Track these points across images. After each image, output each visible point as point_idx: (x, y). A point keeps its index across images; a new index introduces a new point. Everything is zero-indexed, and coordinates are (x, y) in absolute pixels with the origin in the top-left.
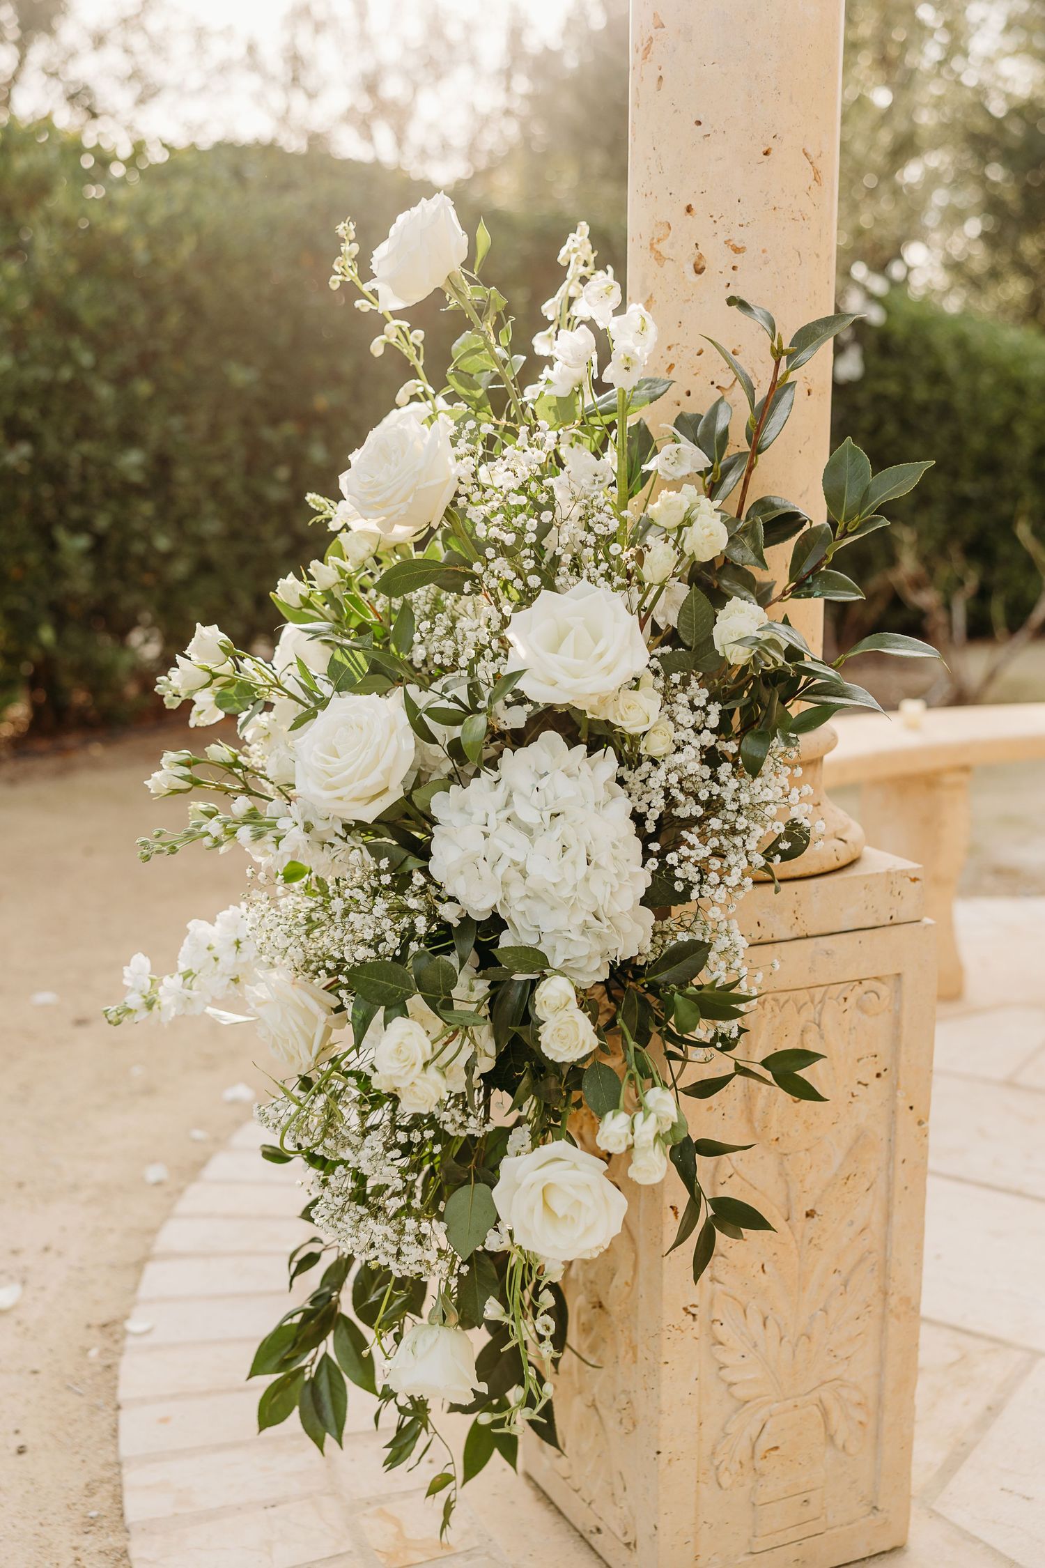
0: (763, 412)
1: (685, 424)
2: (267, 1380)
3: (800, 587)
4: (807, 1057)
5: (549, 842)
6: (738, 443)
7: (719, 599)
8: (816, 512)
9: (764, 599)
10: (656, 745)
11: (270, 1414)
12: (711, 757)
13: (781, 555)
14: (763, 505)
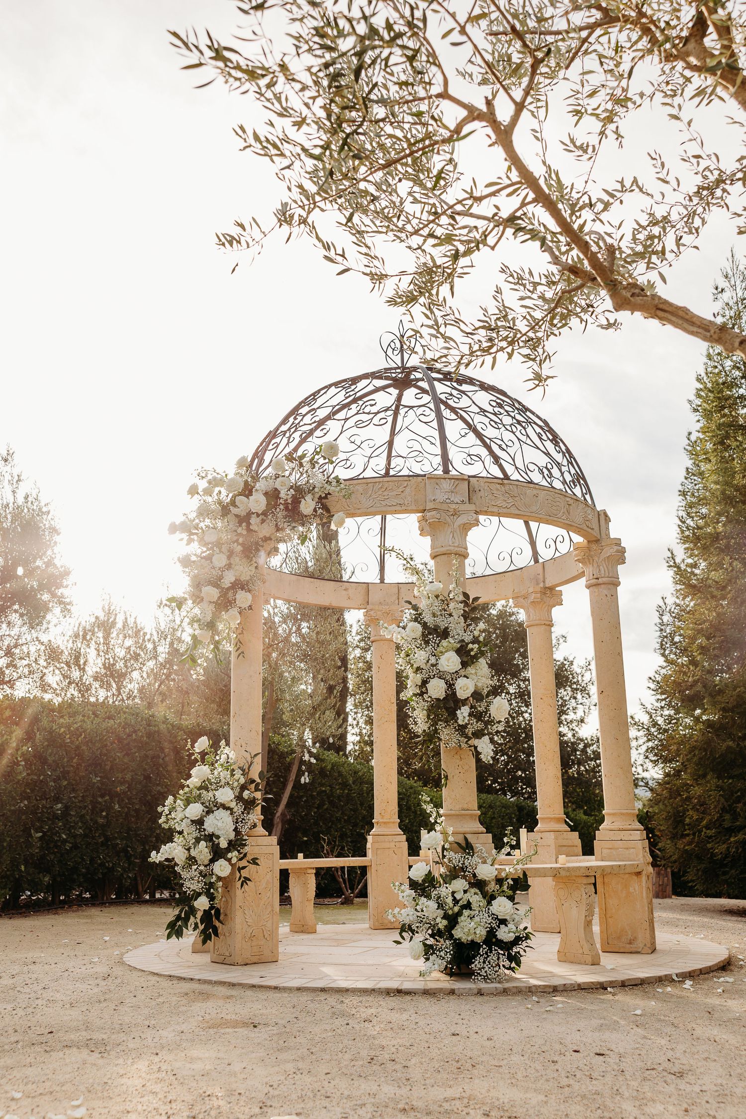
0: (250, 766)
1: (239, 767)
2: (168, 930)
5: (221, 822)
6: (246, 769)
7: (244, 791)
8: (257, 779)
9: (249, 790)
10: (235, 810)
11: (169, 936)
12: (243, 812)
13: (253, 785)
14: (250, 778)
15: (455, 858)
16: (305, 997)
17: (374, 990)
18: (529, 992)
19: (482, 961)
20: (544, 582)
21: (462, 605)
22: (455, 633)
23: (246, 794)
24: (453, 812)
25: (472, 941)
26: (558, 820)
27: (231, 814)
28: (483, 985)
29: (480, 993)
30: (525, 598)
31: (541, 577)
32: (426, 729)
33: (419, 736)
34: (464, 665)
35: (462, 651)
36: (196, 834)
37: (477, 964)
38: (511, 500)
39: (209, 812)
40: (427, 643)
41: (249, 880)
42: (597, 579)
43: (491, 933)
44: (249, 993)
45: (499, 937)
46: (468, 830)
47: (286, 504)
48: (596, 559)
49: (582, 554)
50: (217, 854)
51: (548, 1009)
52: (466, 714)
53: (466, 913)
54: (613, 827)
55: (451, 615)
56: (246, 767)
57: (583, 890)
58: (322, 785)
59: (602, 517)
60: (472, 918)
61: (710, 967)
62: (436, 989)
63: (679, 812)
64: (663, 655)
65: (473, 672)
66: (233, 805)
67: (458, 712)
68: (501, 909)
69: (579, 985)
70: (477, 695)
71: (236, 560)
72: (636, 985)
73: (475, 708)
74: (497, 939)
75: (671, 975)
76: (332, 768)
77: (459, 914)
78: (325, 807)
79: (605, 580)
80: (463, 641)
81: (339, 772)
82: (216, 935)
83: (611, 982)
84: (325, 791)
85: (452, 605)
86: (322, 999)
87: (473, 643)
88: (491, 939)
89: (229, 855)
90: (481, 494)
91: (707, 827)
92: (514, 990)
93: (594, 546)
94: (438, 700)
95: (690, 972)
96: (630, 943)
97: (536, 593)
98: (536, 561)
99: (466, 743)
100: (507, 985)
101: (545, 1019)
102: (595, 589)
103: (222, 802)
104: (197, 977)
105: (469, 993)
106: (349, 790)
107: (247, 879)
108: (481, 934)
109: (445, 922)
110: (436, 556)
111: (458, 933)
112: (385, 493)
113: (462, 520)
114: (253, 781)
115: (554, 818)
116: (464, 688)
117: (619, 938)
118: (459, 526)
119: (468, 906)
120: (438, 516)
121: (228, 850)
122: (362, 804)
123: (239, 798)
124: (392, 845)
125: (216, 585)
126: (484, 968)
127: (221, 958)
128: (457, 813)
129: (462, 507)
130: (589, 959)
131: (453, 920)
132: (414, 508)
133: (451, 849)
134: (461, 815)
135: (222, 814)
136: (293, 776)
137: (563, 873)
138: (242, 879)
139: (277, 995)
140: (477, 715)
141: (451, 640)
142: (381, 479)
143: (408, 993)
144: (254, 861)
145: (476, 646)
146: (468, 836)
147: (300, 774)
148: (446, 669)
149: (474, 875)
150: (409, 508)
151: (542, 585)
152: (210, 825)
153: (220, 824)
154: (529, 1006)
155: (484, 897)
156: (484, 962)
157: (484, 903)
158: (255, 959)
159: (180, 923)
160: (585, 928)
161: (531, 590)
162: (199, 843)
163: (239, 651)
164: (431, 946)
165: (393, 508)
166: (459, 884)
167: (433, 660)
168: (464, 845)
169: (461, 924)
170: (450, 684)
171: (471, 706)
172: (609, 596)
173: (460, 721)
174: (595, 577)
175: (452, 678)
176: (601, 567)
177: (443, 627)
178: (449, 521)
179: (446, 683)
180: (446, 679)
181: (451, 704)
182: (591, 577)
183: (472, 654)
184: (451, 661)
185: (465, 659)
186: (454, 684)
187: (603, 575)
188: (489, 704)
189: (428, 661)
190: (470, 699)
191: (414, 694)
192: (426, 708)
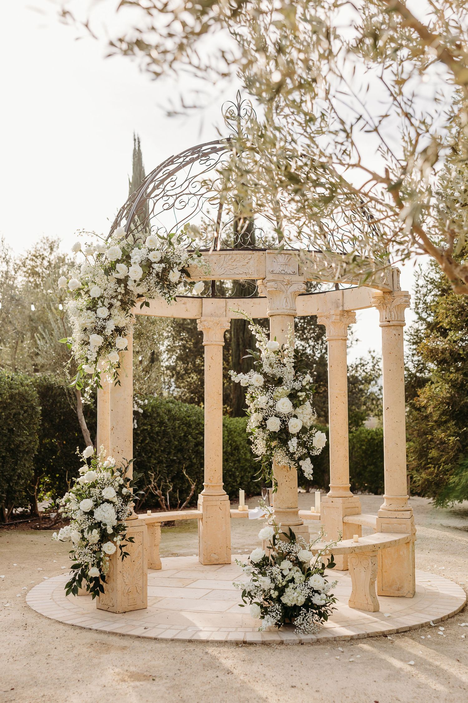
0: (126, 468)
1: (117, 469)
2: (67, 589)
3: (130, 487)
4: (133, 538)
5: (107, 513)
6: (123, 471)
7: (122, 488)
8: (132, 479)
9: (126, 488)
10: (117, 503)
11: (67, 593)
12: (122, 505)
13: (128, 483)
14: (126, 478)
15: (283, 546)
16: (179, 649)
17: (227, 642)
18: (335, 641)
19: (302, 619)
20: (343, 306)
22: (287, 382)
23: (124, 491)
24: (281, 510)
25: (295, 605)
26: (345, 488)
27: (114, 506)
28: (303, 637)
29: (301, 643)
31: (341, 301)
32: (264, 452)
33: (257, 456)
34: (295, 406)
35: (293, 396)
36: (89, 523)
37: (298, 621)
39: (96, 506)
40: (267, 390)
41: (128, 554)
42: (389, 321)
43: (309, 599)
44: (137, 643)
45: (314, 602)
46: (291, 523)
47: (157, 274)
48: (389, 306)
49: (379, 302)
50: (105, 537)
51: (351, 660)
52: (295, 445)
53: (291, 585)
54: (390, 509)
55: (284, 366)
56: (123, 469)
57: (370, 560)
58: (144, 424)
59: (396, 272)
60: (295, 589)
61: (455, 612)
62: (270, 641)
63: (423, 447)
64: (417, 313)
65: (301, 411)
66: (115, 500)
67: (289, 443)
68: (316, 583)
69: (368, 634)
70: (304, 430)
71: (115, 311)
72: (406, 632)
73: (301, 439)
74: (312, 603)
75: (429, 622)
77: (286, 586)
78: (147, 442)
79: (394, 323)
80: (294, 389)
81: (157, 413)
82: (103, 592)
83: (389, 631)
84: (147, 429)
85: (285, 359)
86: (192, 649)
87: (301, 391)
88: (308, 604)
89: (115, 539)
90: (308, 265)
91: (446, 463)
92: (325, 640)
93: (388, 296)
94: (275, 432)
95: (441, 618)
96: (398, 590)
97: (336, 315)
98: (337, 287)
99: (294, 465)
100: (320, 636)
101: (350, 669)
102: (386, 329)
103: (107, 498)
104: (94, 627)
105: (294, 643)
106: (165, 427)
107: (126, 554)
108: (301, 600)
109: (277, 593)
110: (272, 316)
111: (284, 600)
112: (234, 264)
113: (293, 288)
114: (128, 480)
115: (343, 487)
116: (294, 426)
117: (391, 586)
119: (292, 580)
120: (276, 286)
121: (113, 535)
122: (174, 437)
123: (119, 493)
124: (219, 503)
125: (100, 333)
126: (302, 624)
127: (105, 607)
128: (284, 510)
129: (294, 278)
130: (372, 608)
131: (281, 591)
132: (256, 276)
133: (280, 539)
134: (287, 512)
135: (106, 506)
137: (357, 551)
138: (123, 554)
139: (158, 645)
140: (302, 444)
141: (284, 387)
142: (231, 252)
143: (251, 644)
144: (131, 540)
145: (304, 394)
146: (291, 527)
148: (281, 410)
149: (297, 558)
150: (253, 276)
151: (341, 308)
152: (99, 515)
153: (106, 515)
154: (338, 657)
155: (303, 573)
156: (303, 620)
157: (303, 578)
158: (131, 608)
159: (75, 583)
160: (370, 586)
161: (332, 312)
162: (92, 531)
163: (117, 380)
164: (266, 609)
166: (286, 564)
167: (271, 403)
168: (289, 534)
169: (288, 594)
170: (283, 422)
171: (298, 438)
172: (397, 335)
173: (291, 450)
174: (387, 320)
175: (285, 417)
176: (392, 313)
177: (278, 376)
178: (284, 289)
179: (281, 420)
180: (280, 418)
181: (284, 436)
182: (384, 319)
183: (301, 399)
184: (285, 405)
185: (295, 402)
186: (286, 421)
187: (393, 319)
188: (311, 435)
189: (267, 403)
190: (298, 433)
191: (256, 427)
192: (265, 438)
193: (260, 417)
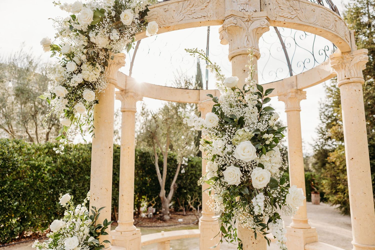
20: (297, 86)
21: (257, 96)
22: (250, 122)
30: (285, 95)
31: (295, 83)
34: (259, 152)
35: (256, 139)
38: (294, 12)
40: (223, 132)
42: (349, 79)
48: (348, 65)
49: (338, 61)
52: (262, 204)
55: (245, 105)
67: (253, 201)
73: (270, 195)
76: (196, 164)
79: (355, 79)
80: (258, 130)
85: (247, 97)
87: (268, 132)
90: (271, 6)
97: (292, 92)
98: (291, 75)
99: (262, 230)
102: (346, 86)
110: (233, 57)
112: (192, 9)
113: (256, 24)
116: (260, 178)
118: (253, 31)
120: (235, 21)
129: (255, 15)
132: (215, 19)
136: (178, 170)
140: (271, 202)
141: (246, 129)
145: (271, 135)
147: (181, 169)
148: (242, 158)
150: (212, 19)
151: (295, 88)
161: (289, 91)
165: (199, 20)
167: (229, 148)
170: (245, 172)
171: (266, 193)
172: (357, 91)
173: (256, 211)
174: (347, 77)
175: (247, 166)
176: (352, 71)
177: (238, 117)
178: (245, 26)
179: (242, 171)
180: (241, 167)
181: (246, 191)
182: (344, 77)
183: (268, 142)
184: (246, 150)
185: (260, 148)
186: (249, 172)
187: (353, 76)
188: (282, 191)
189: (224, 149)
190: (265, 188)
191: (213, 178)
192: (222, 194)
193: (215, 166)
